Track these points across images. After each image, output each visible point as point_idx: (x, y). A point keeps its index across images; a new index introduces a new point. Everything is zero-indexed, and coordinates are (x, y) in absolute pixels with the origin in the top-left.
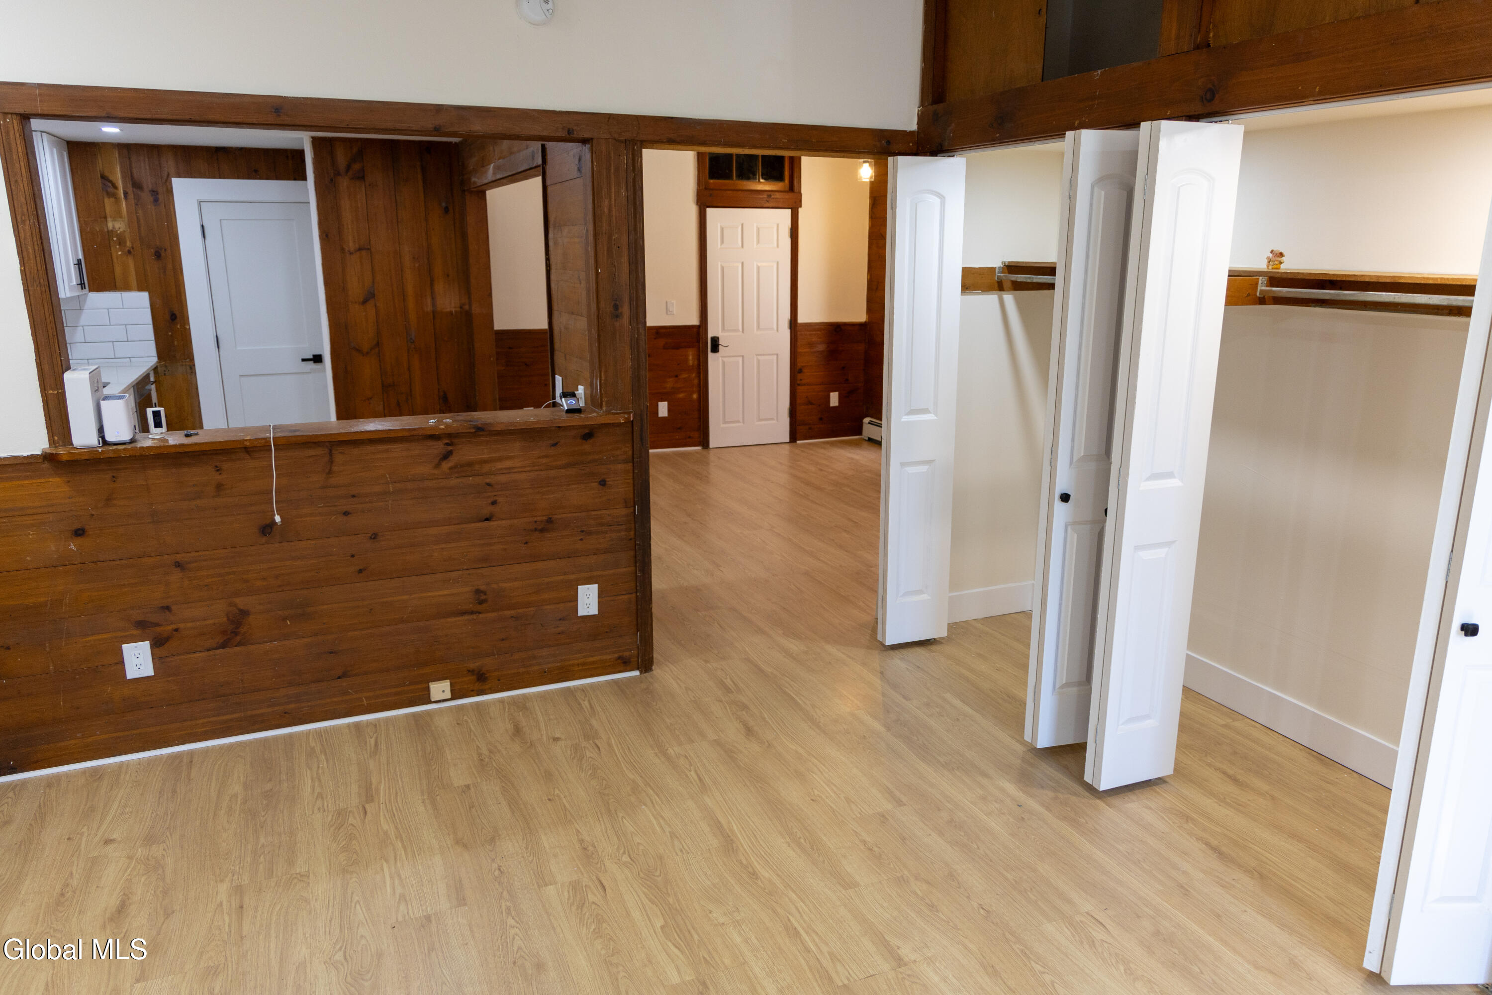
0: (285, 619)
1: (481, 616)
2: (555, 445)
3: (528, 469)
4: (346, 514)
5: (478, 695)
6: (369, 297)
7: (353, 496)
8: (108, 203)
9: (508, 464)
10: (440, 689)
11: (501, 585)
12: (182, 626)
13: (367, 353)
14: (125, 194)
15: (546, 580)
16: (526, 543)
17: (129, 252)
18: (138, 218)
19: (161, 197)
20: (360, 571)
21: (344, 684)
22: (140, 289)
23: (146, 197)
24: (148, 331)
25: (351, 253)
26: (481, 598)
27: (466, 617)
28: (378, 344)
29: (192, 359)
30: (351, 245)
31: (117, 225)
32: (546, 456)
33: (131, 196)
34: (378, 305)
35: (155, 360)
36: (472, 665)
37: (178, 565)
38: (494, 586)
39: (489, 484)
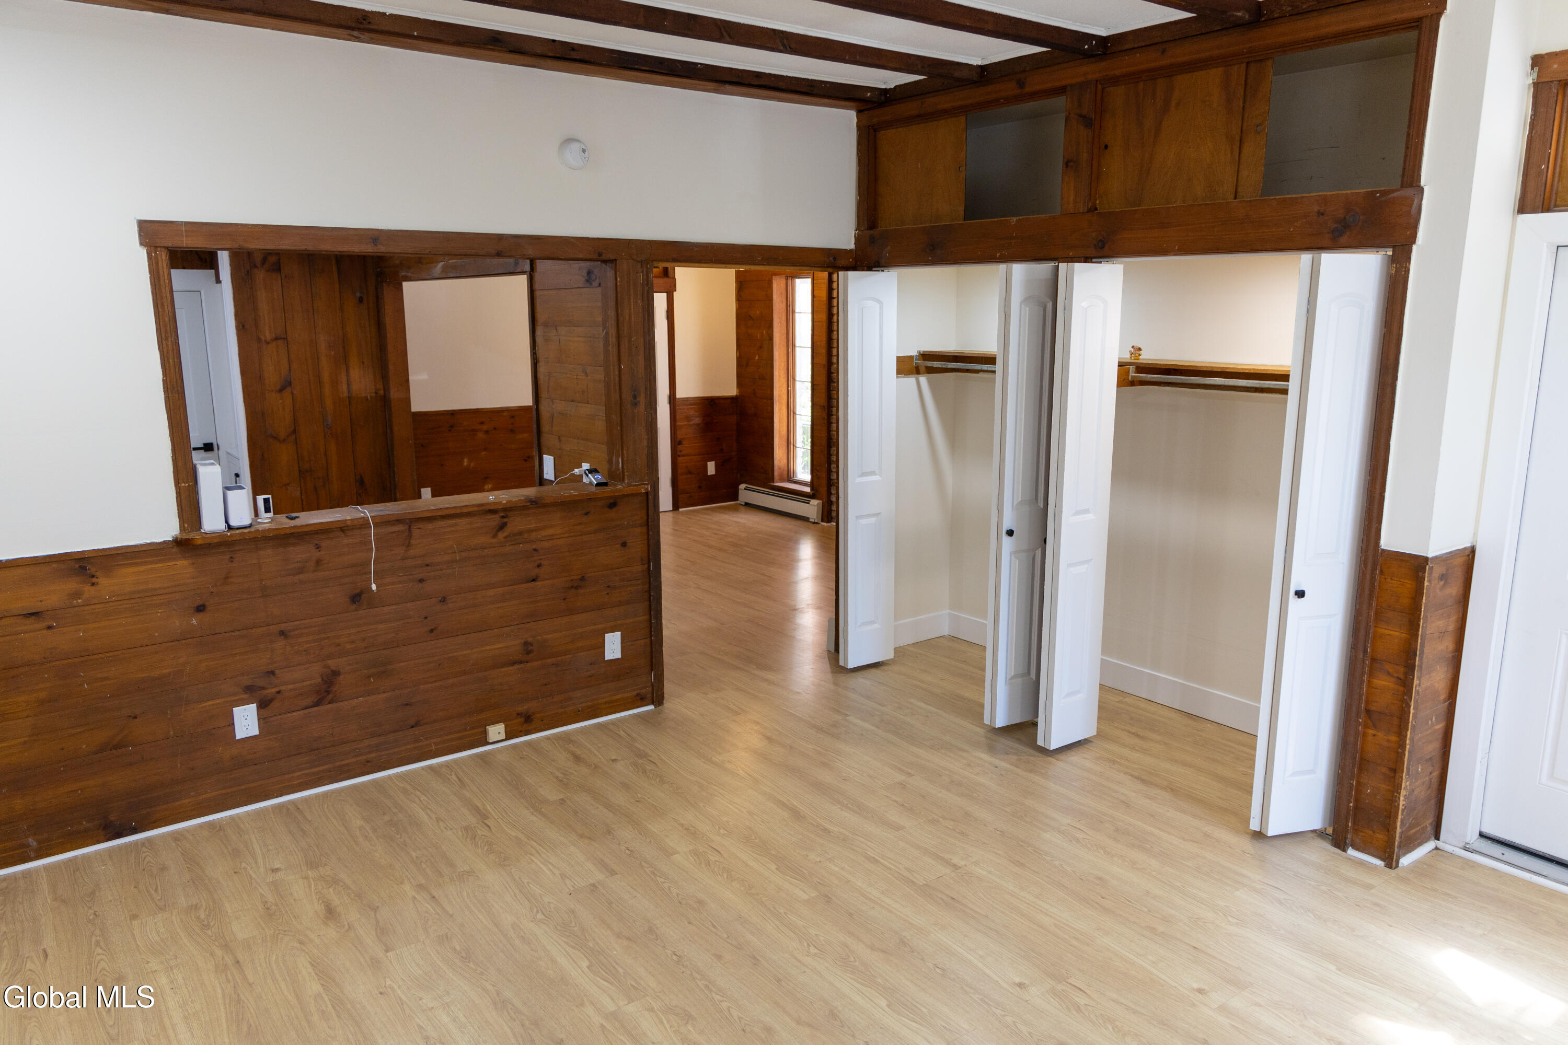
0: (369, 677)
1: (529, 664)
2: (587, 514)
3: (566, 535)
4: (421, 581)
5: (525, 735)
6: (286, 385)
7: (427, 565)
9: (550, 532)
10: (496, 731)
11: (545, 637)
12: (283, 688)
13: (284, 440)
15: (580, 630)
16: (564, 599)
20: (432, 631)
21: (417, 732)
25: (268, 343)
26: (527, 647)
27: (516, 667)
28: (294, 431)
30: (268, 335)
32: (581, 524)
34: (295, 392)
36: (520, 709)
37: (282, 633)
38: (539, 638)
39: (535, 550)
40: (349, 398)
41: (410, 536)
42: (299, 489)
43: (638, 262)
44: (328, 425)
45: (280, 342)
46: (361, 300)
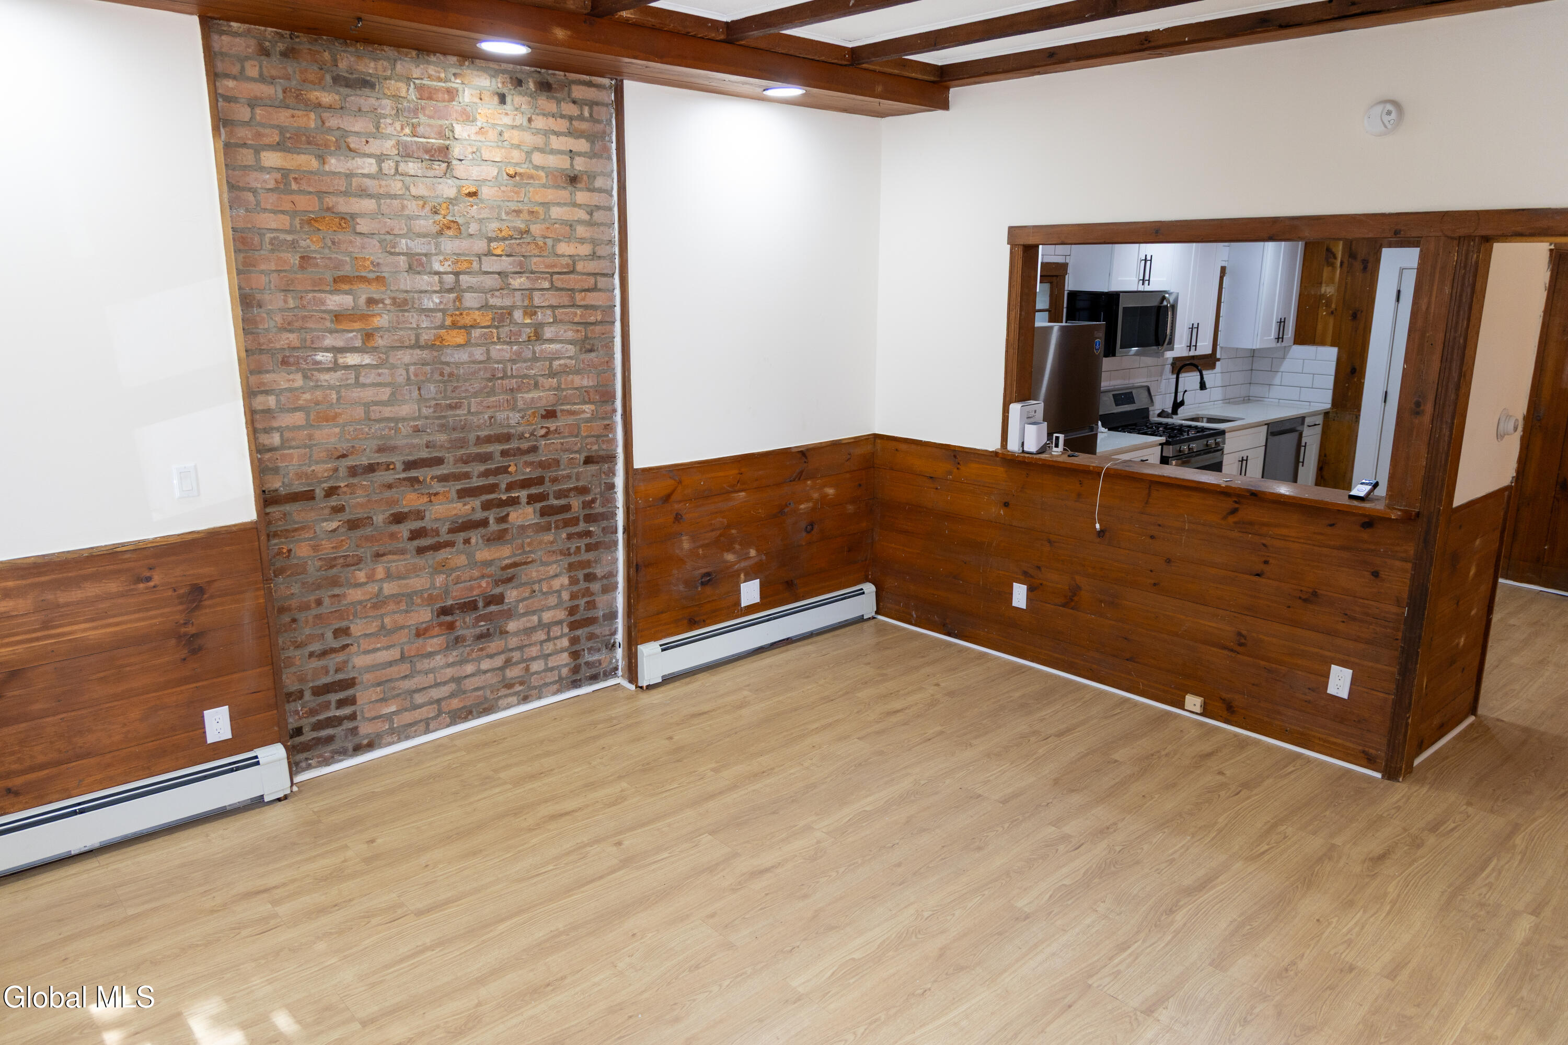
0: (1101, 602)
1: (1239, 656)
2: (1332, 525)
3: (1302, 541)
4: (1152, 537)
5: (1225, 722)
7: (1159, 525)
8: (1326, 271)
9: (1284, 531)
10: (1193, 702)
11: (1261, 636)
12: (1044, 583)
14: (1342, 263)
15: (1302, 647)
16: (1289, 607)
17: (1332, 313)
18: (1346, 284)
19: (1370, 265)
20: (1155, 584)
21: (1130, 667)
22: (1333, 345)
23: (1358, 265)
24: (1330, 382)
26: (1241, 640)
27: (1225, 652)
29: (1359, 410)
31: (1328, 290)
32: (1321, 534)
33: (1346, 265)
35: (1329, 406)
36: (1227, 696)
37: (1049, 541)
38: (1254, 635)
39: (1264, 545)
41: (1149, 495)
43: (1452, 238)
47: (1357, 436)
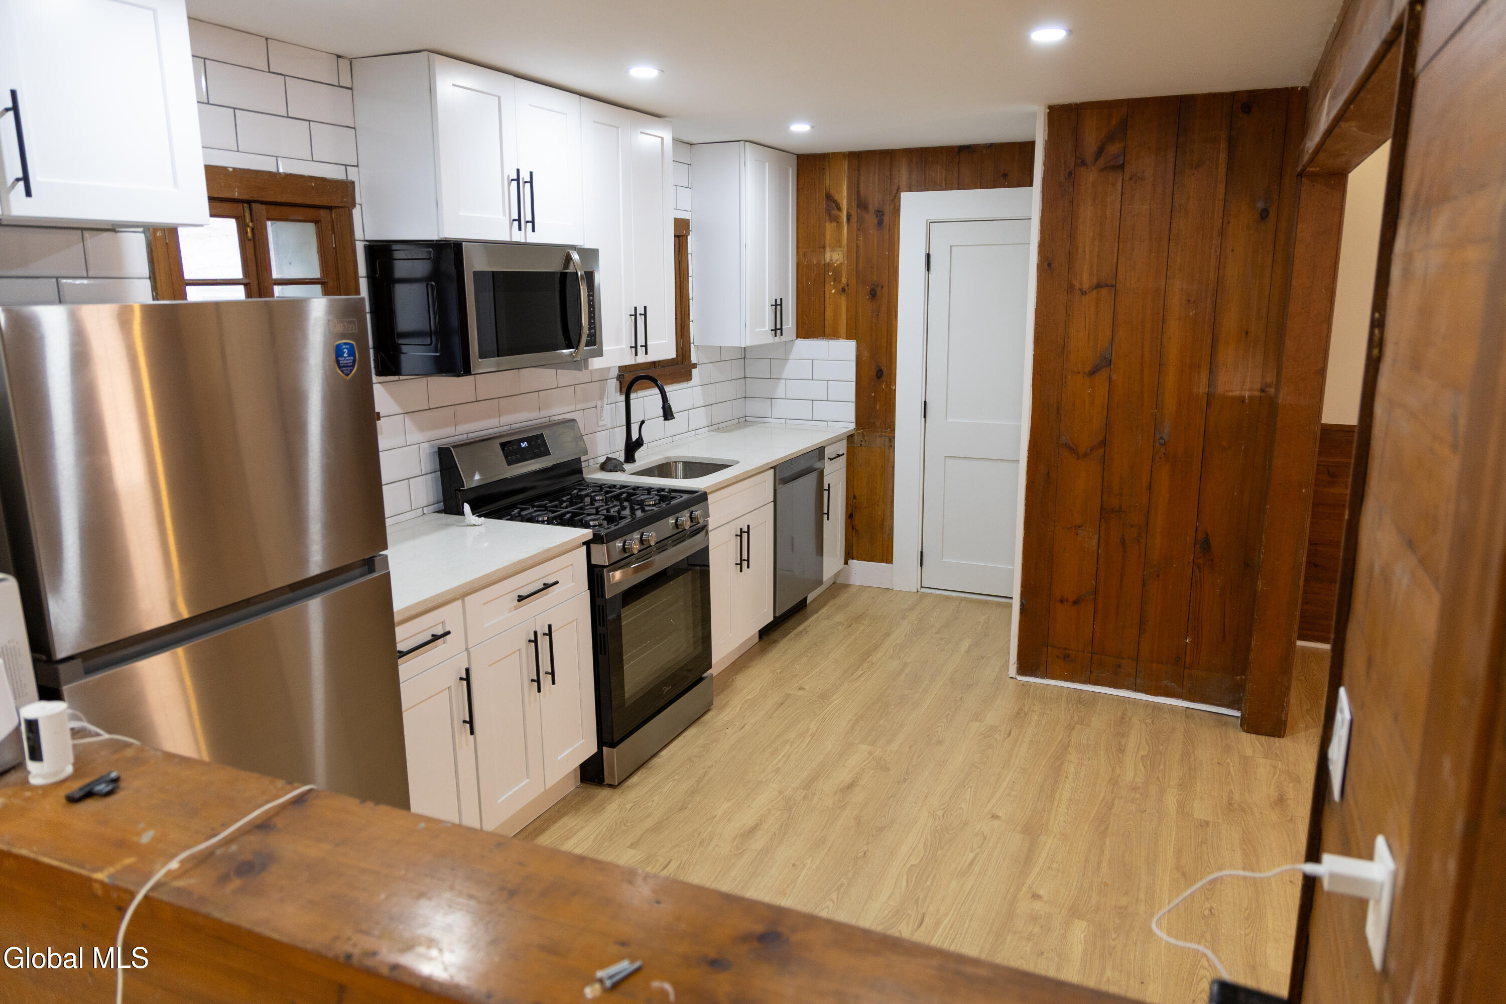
6: (1104, 363)
8: (830, 227)
13: (1085, 455)
14: (849, 216)
17: (843, 290)
18: (858, 247)
19: (886, 219)
22: (849, 337)
23: (870, 219)
24: (849, 391)
25: (1084, 293)
28: (1104, 443)
29: (893, 430)
30: (1086, 279)
31: (835, 256)
33: (854, 219)
34: (1114, 377)
35: (852, 426)
40: (1209, 397)
42: (1096, 537)
44: (1162, 438)
45: (1104, 292)
46: (1264, 215)
47: (893, 467)
